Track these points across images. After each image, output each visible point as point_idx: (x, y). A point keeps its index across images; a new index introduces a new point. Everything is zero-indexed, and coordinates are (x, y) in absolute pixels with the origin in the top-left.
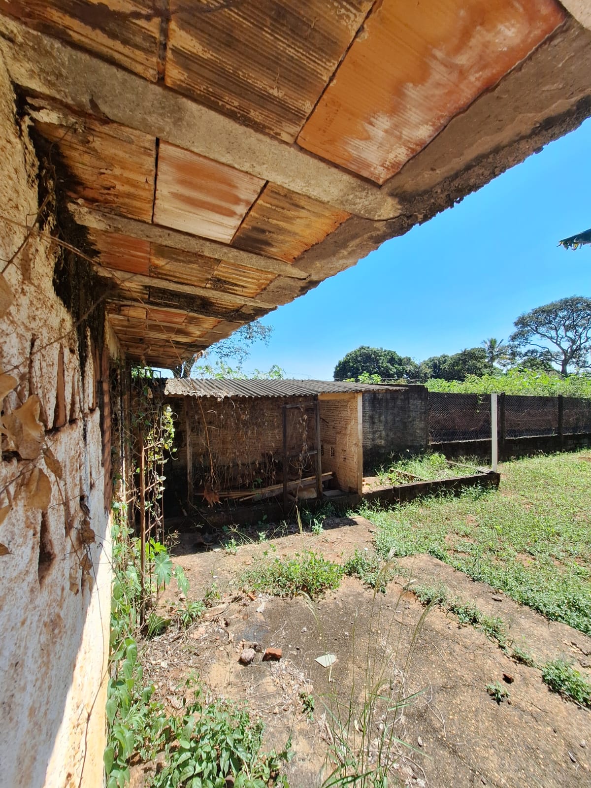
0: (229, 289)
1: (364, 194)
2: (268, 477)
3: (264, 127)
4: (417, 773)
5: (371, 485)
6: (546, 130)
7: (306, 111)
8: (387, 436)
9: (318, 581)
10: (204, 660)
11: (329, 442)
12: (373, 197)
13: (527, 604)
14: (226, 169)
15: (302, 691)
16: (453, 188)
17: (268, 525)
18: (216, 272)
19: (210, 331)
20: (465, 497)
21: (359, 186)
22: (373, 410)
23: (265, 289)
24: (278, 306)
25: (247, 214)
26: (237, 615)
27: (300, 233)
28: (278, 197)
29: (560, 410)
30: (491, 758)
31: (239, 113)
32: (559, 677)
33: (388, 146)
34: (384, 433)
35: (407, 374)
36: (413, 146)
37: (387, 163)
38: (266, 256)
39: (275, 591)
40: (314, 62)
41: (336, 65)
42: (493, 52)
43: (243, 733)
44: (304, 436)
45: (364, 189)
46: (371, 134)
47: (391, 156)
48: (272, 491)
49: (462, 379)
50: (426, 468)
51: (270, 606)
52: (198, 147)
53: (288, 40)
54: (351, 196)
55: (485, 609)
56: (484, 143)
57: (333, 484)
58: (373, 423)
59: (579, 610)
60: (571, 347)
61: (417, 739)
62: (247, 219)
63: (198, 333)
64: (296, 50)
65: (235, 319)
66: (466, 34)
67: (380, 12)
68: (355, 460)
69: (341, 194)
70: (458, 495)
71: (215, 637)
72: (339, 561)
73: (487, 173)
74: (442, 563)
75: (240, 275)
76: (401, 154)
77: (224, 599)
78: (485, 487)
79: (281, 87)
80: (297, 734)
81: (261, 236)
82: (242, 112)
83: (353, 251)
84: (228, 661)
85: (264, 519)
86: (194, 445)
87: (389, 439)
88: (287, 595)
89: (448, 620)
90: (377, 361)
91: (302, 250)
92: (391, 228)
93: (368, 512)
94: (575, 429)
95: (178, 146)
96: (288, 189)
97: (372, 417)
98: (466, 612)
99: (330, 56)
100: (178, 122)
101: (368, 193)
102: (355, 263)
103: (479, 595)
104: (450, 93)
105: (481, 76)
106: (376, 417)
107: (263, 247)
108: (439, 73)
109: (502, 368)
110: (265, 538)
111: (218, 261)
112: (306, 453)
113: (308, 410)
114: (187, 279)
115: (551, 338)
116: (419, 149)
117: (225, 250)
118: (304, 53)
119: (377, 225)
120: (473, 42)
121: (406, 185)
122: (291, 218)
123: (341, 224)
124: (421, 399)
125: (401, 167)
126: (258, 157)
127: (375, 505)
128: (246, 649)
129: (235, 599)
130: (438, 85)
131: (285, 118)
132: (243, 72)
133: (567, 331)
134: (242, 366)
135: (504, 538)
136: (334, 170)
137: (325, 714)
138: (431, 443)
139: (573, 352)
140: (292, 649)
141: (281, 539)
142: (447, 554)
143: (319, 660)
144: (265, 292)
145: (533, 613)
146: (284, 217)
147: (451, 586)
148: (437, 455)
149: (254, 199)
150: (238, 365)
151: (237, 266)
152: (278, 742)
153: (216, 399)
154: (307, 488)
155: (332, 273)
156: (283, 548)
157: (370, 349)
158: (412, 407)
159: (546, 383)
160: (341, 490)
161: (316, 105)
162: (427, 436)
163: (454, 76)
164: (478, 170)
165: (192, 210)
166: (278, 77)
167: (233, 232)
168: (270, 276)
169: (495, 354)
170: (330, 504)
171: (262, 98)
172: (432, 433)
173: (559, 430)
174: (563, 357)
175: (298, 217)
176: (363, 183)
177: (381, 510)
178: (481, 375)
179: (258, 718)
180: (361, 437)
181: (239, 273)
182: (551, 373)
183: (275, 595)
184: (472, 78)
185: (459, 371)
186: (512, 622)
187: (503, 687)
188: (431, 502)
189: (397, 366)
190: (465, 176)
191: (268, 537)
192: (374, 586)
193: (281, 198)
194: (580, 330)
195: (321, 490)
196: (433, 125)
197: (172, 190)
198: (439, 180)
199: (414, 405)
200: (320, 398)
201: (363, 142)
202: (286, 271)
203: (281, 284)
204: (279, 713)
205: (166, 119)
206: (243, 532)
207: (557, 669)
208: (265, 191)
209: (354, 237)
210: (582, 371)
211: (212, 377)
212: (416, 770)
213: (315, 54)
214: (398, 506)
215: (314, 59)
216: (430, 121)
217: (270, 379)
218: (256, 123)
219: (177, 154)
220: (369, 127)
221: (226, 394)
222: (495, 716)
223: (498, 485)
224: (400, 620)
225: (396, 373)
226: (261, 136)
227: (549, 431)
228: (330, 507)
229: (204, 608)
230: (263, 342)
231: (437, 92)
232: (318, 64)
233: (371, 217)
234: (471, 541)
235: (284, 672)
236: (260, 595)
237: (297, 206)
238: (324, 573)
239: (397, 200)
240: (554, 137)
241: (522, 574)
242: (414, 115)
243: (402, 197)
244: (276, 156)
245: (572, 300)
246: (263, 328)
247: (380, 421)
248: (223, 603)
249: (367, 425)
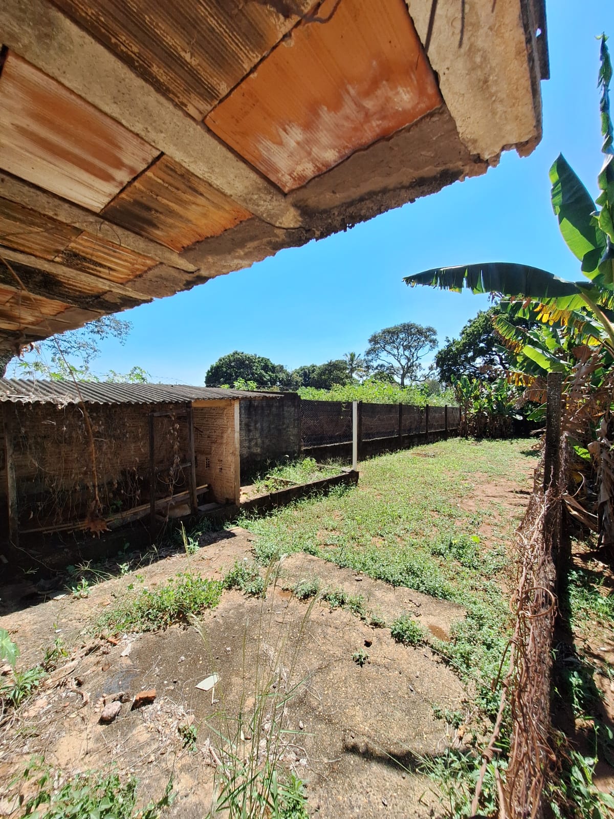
0: (89, 268)
1: (269, 197)
2: (131, 498)
3: (168, 90)
4: (300, 755)
5: (248, 494)
6: (420, 186)
7: (220, 91)
8: (263, 443)
9: (196, 603)
10: (47, 739)
11: (202, 453)
12: (277, 203)
13: (380, 578)
14: (109, 122)
15: (182, 725)
16: (347, 214)
17: (132, 555)
18: (72, 245)
19: (52, 318)
20: (332, 495)
21: (265, 188)
22: (248, 418)
23: (140, 276)
24: (154, 299)
25: (130, 183)
26: (94, 668)
27: (194, 221)
28: (173, 174)
29: (400, 416)
30: (357, 714)
31: (138, 62)
32: (402, 629)
33: (298, 157)
34: (259, 441)
35: (280, 382)
36: (320, 166)
37: (295, 174)
38: (147, 238)
39: (144, 627)
40: (237, 44)
41: (259, 59)
42: (392, 108)
43: (112, 800)
44: (176, 447)
45: (270, 193)
46: (284, 141)
47: (299, 168)
48: (135, 514)
49: (328, 388)
50: (299, 473)
51: (139, 645)
52: (70, 81)
53: (211, 8)
54: (256, 197)
55: (350, 591)
56: (375, 183)
57: (208, 496)
58: (249, 431)
59: (413, 573)
60: (407, 363)
61: (299, 723)
62: (129, 189)
63: (31, 319)
64: (218, 23)
65: (93, 306)
66: (375, 84)
67: (308, 27)
68: (232, 470)
69: (246, 191)
70: (326, 495)
71: (62, 705)
72: (217, 577)
73: (375, 208)
74: (315, 558)
75: (108, 254)
76: (308, 169)
77: (73, 654)
78: (348, 485)
79: (196, 55)
80: (178, 772)
81: (145, 214)
82: (141, 62)
83: (250, 252)
84: (83, 727)
85: (126, 547)
86: (17, 467)
87: (265, 446)
88: (159, 627)
89: (322, 608)
90: (251, 368)
91: (194, 240)
92: (290, 237)
93: (247, 522)
94: (410, 430)
95: (40, 70)
96: (187, 170)
97: (247, 425)
98: (335, 597)
99: (254, 46)
100: (45, 38)
101: (272, 198)
102: (250, 266)
103: (345, 579)
104: (355, 129)
105: (381, 124)
106: (253, 424)
107: (145, 226)
108: (349, 108)
109: (359, 379)
110: (129, 570)
111: (79, 232)
112: (177, 466)
113: (180, 418)
114: (23, 245)
115: (394, 355)
116: (324, 169)
117: (92, 219)
118: (227, 31)
119: (277, 231)
120: (379, 92)
121: (309, 200)
122: (185, 202)
123: (241, 222)
124: (294, 406)
125: (306, 181)
126: (155, 121)
127: (253, 513)
128: (109, 705)
129: (91, 650)
130: (347, 118)
131: (195, 91)
132: (150, 18)
133: (405, 350)
134: (88, 365)
135: (363, 526)
136: (242, 165)
137: (208, 739)
138: (303, 448)
139: (409, 368)
140: (168, 685)
141: (150, 567)
142: (319, 548)
143: (201, 685)
144: (139, 280)
145: (384, 584)
146: (177, 199)
147: (324, 577)
148: (308, 459)
149: (142, 169)
150: (83, 364)
151: (105, 243)
152: (156, 790)
153: (55, 406)
154: (179, 504)
155: (224, 271)
156: (152, 577)
157: (244, 355)
158: (286, 414)
159: (391, 393)
160: (217, 503)
161: (232, 90)
162: (300, 441)
163: (361, 116)
164: (368, 204)
165: (49, 159)
166: (193, 41)
167: (107, 200)
168: (149, 262)
169: (354, 366)
170: (206, 519)
171: (170, 56)
172: (304, 439)
173: (399, 432)
174: (402, 372)
175: (194, 203)
176: (269, 187)
177: (259, 518)
178: (344, 384)
179: (129, 775)
180: (238, 446)
181: (106, 251)
182: (394, 384)
183: (144, 631)
184: (374, 123)
185: (326, 381)
186: (370, 594)
187: (364, 651)
188: (304, 504)
189: (270, 373)
190: (359, 206)
191: (132, 568)
192: (254, 594)
193: (177, 176)
194: (413, 350)
195: (196, 505)
196: (339, 152)
197: (16, 122)
198: (337, 203)
199: (288, 412)
200: (194, 405)
201: (275, 146)
202: (170, 260)
203: (163, 274)
204: (156, 760)
205: (25, 28)
206: (96, 568)
207: (401, 623)
208: (158, 163)
209: (252, 239)
210: (414, 383)
211: (44, 378)
212: (299, 752)
213: (238, 37)
214: (275, 511)
215: (237, 41)
216: (336, 147)
217: (131, 382)
218: (158, 81)
219: (36, 79)
220: (282, 133)
221: (70, 400)
222: (360, 679)
223: (357, 482)
224: (280, 620)
225: (270, 380)
226: (162, 99)
227: (392, 433)
228: (206, 522)
229: (43, 674)
230: (117, 340)
231: (346, 124)
232: (241, 49)
233: (273, 223)
234: (338, 533)
235: (159, 713)
236: (125, 636)
237: (196, 191)
238: (203, 593)
239: (299, 212)
240: (423, 194)
241: (376, 554)
242: (324, 137)
243: (305, 211)
244: (178, 129)
245: (409, 326)
246: (118, 323)
247: (256, 429)
248: (73, 660)
249: (243, 433)
